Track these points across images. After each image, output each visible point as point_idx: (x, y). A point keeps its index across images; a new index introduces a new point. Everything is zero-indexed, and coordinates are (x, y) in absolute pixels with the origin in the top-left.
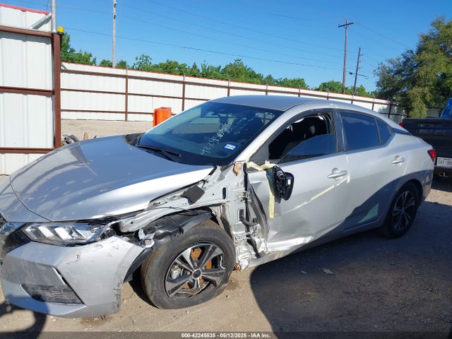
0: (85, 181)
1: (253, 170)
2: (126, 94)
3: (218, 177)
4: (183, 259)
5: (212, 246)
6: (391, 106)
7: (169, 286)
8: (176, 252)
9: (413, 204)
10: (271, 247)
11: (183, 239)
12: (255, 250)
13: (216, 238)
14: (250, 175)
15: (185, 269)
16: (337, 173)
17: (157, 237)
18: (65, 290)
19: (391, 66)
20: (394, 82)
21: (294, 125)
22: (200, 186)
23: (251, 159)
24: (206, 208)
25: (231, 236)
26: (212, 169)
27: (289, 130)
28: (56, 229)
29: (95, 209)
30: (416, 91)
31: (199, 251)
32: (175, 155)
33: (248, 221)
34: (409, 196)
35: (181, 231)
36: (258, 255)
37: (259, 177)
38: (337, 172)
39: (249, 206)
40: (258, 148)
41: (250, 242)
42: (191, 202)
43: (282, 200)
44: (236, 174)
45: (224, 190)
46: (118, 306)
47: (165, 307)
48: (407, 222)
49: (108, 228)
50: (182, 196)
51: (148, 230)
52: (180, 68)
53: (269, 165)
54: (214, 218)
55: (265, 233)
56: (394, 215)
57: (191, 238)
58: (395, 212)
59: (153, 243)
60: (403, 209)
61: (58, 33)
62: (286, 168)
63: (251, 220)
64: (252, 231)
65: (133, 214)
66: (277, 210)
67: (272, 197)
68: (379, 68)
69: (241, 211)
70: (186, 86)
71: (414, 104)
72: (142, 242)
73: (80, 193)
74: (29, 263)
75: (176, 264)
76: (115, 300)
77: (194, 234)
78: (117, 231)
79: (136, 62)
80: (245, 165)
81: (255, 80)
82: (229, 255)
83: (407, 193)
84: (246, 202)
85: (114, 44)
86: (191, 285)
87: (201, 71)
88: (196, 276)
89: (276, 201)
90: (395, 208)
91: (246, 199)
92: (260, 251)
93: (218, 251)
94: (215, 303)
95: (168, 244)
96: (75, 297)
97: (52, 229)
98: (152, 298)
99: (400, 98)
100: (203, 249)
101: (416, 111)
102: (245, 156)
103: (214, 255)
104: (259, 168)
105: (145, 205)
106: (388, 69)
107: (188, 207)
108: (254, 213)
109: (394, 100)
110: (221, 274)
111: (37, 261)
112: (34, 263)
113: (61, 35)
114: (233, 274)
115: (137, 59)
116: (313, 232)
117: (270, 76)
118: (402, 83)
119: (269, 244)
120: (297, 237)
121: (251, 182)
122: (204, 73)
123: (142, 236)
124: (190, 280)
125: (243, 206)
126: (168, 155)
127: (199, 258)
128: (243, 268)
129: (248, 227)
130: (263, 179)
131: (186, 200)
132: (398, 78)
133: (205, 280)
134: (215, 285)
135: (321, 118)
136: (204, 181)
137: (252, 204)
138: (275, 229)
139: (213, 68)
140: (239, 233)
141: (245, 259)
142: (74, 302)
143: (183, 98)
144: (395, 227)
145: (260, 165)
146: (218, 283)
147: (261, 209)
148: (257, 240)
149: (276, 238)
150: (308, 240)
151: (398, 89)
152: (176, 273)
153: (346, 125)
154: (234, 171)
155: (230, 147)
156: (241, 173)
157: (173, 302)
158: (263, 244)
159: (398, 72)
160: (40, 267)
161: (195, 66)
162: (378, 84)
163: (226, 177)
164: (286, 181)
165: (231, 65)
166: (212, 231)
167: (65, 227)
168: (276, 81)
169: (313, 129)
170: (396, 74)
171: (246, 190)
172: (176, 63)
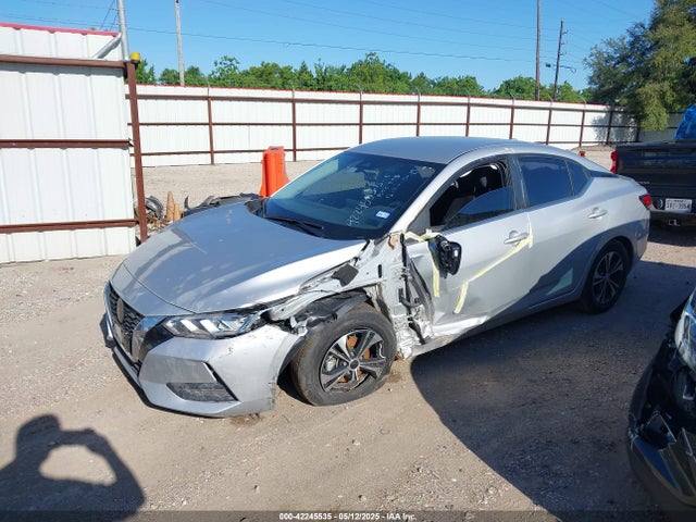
0: (223, 267)
1: (412, 241)
2: (210, 124)
3: (371, 252)
4: (338, 348)
5: (369, 332)
6: (611, 113)
7: (325, 379)
8: (331, 341)
9: (621, 268)
10: (438, 331)
11: (338, 325)
12: (419, 335)
13: (374, 323)
14: (409, 248)
15: (341, 359)
16: (516, 237)
17: (310, 325)
18: (216, 387)
19: (611, 50)
20: (615, 76)
21: (459, 180)
22: (352, 264)
23: (410, 229)
24: (360, 290)
25: (390, 320)
26: (364, 244)
27: (453, 187)
28: (202, 322)
29: (243, 297)
30: (650, 88)
31: (354, 339)
32: (316, 227)
33: (409, 301)
34: (615, 258)
35: (335, 316)
36: (423, 341)
37: (420, 249)
38: (516, 235)
39: (410, 284)
40: (416, 214)
41: (413, 326)
42: (344, 283)
43: (449, 274)
44: (393, 247)
45: (380, 267)
46: (273, 401)
47: (321, 403)
48: (614, 293)
49: (257, 317)
50: (333, 277)
51: (299, 317)
52: (282, 73)
53: (431, 234)
54: (369, 301)
55: (429, 314)
56: (595, 284)
57: (346, 324)
58: (596, 280)
59: (306, 331)
60: (607, 276)
61: (132, 62)
62: (451, 237)
63: (412, 300)
64: (414, 314)
65: (283, 301)
66: (443, 288)
67: (436, 272)
68: (591, 55)
69: (401, 291)
70: (297, 105)
71: (648, 110)
72: (294, 331)
73: (222, 280)
74: (177, 359)
75: (331, 354)
76: (270, 395)
77: (349, 320)
78: (267, 319)
79: (215, 69)
80: (402, 236)
81: (399, 83)
82: (389, 342)
83: (611, 254)
84: (406, 280)
85: (180, 44)
86: (347, 378)
87: (315, 76)
88: (354, 366)
89: (441, 276)
90: (596, 275)
91: (405, 277)
92: (424, 336)
93: (377, 338)
94: (377, 397)
95: (322, 332)
96: (227, 394)
97: (197, 322)
98: (306, 394)
99: (625, 101)
100: (359, 336)
101: (652, 119)
102: (401, 226)
103: (372, 343)
104: (419, 239)
105: (295, 290)
106: (606, 55)
107: (340, 289)
108: (416, 291)
109: (618, 105)
110: (381, 364)
111: (186, 357)
112: (182, 359)
113: (136, 64)
114: (395, 366)
115: (216, 64)
116: (489, 310)
117: (422, 74)
118: (628, 76)
119: (434, 328)
120: (469, 317)
121: (411, 255)
122: (320, 78)
123: (294, 324)
124: (347, 371)
125: (402, 284)
126: (308, 228)
127: (355, 347)
128: (406, 356)
129: (409, 309)
130: (423, 251)
131: (337, 282)
132: (622, 69)
133: (363, 371)
134: (375, 377)
135: (494, 167)
136: (356, 259)
137: (413, 281)
138: (442, 309)
139: (332, 69)
140: (399, 316)
141: (407, 346)
142: (226, 400)
143: (294, 125)
144: (598, 299)
145: (420, 235)
146: (378, 375)
147: (424, 287)
148: (420, 323)
149: (444, 320)
150: (483, 320)
151: (623, 86)
152: (330, 365)
153: (527, 173)
154: (390, 245)
155: (383, 215)
156: (398, 246)
157: (330, 397)
158: (428, 329)
159: (623, 59)
160: (189, 364)
161: (304, 68)
162: (591, 81)
163: (381, 252)
164: (452, 252)
165: (360, 63)
166: (369, 315)
167: (211, 320)
168: (433, 82)
169: (484, 181)
170: (618, 63)
171: (405, 265)
172: (275, 66)
